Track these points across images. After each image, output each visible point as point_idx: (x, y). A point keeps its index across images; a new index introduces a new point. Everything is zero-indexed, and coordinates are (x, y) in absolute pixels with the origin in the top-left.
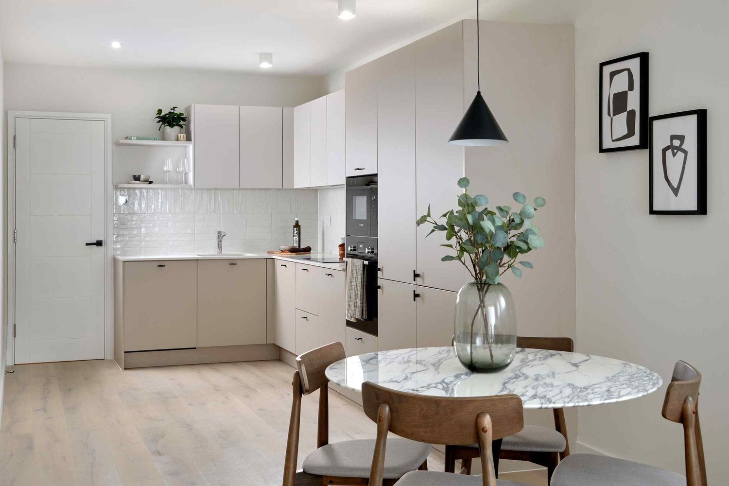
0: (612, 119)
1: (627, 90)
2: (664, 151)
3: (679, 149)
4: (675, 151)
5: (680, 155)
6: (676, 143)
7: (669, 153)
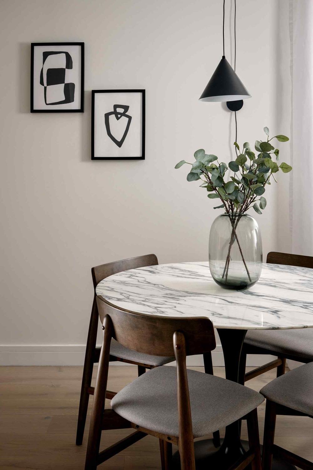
0: (45, 88)
1: (65, 67)
2: (107, 116)
3: (123, 114)
4: (119, 116)
5: (124, 120)
6: (120, 110)
7: (112, 118)
